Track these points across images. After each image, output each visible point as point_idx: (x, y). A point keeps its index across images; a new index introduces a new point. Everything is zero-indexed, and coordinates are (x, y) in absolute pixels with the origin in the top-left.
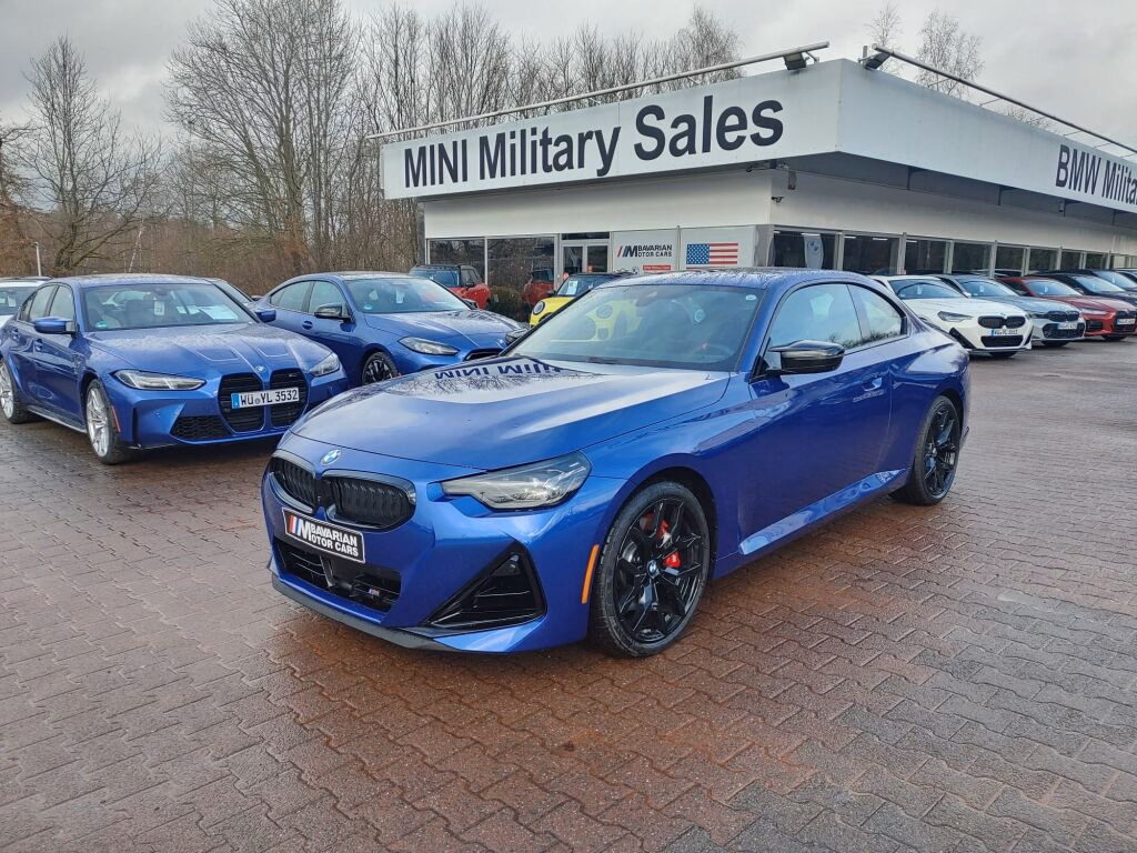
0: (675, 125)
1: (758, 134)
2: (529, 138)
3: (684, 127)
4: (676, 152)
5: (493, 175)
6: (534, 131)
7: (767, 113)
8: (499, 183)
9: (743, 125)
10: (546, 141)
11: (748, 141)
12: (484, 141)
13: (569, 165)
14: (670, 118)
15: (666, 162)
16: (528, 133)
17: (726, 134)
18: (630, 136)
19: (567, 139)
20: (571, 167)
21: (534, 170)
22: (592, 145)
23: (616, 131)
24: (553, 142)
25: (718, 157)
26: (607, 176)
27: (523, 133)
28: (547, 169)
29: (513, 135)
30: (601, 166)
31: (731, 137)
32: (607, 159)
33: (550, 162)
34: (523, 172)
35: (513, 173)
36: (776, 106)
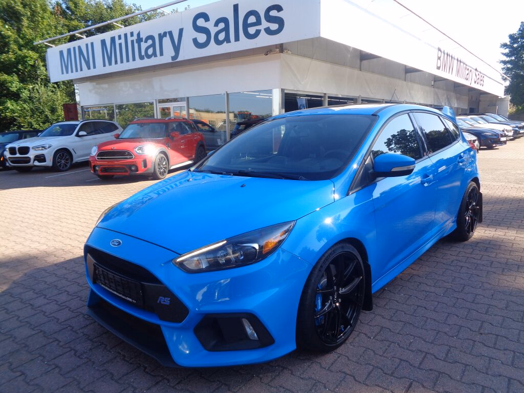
0: (216, 24)
1: (269, 27)
2: (130, 39)
3: (222, 25)
4: (219, 42)
5: (110, 64)
6: (132, 34)
7: (273, 13)
8: (114, 68)
9: (258, 22)
10: (139, 40)
11: (263, 32)
12: (103, 42)
13: (154, 54)
14: (213, 20)
15: (213, 49)
16: (129, 35)
17: (249, 28)
18: (190, 34)
19: (151, 37)
20: (156, 56)
21: (134, 59)
22: (167, 41)
23: (181, 31)
24: (144, 40)
25: (245, 44)
26: (178, 60)
27: (126, 35)
28: (141, 58)
29: (120, 37)
30: (173, 54)
31: (252, 30)
32: (177, 49)
33: (143, 53)
34: (128, 61)
35: (122, 62)
36: (279, 8)
